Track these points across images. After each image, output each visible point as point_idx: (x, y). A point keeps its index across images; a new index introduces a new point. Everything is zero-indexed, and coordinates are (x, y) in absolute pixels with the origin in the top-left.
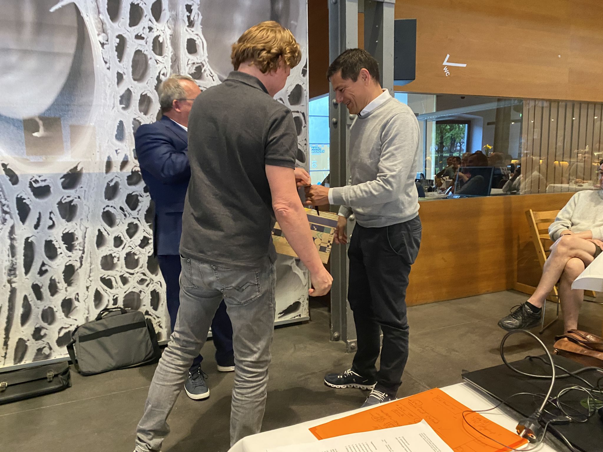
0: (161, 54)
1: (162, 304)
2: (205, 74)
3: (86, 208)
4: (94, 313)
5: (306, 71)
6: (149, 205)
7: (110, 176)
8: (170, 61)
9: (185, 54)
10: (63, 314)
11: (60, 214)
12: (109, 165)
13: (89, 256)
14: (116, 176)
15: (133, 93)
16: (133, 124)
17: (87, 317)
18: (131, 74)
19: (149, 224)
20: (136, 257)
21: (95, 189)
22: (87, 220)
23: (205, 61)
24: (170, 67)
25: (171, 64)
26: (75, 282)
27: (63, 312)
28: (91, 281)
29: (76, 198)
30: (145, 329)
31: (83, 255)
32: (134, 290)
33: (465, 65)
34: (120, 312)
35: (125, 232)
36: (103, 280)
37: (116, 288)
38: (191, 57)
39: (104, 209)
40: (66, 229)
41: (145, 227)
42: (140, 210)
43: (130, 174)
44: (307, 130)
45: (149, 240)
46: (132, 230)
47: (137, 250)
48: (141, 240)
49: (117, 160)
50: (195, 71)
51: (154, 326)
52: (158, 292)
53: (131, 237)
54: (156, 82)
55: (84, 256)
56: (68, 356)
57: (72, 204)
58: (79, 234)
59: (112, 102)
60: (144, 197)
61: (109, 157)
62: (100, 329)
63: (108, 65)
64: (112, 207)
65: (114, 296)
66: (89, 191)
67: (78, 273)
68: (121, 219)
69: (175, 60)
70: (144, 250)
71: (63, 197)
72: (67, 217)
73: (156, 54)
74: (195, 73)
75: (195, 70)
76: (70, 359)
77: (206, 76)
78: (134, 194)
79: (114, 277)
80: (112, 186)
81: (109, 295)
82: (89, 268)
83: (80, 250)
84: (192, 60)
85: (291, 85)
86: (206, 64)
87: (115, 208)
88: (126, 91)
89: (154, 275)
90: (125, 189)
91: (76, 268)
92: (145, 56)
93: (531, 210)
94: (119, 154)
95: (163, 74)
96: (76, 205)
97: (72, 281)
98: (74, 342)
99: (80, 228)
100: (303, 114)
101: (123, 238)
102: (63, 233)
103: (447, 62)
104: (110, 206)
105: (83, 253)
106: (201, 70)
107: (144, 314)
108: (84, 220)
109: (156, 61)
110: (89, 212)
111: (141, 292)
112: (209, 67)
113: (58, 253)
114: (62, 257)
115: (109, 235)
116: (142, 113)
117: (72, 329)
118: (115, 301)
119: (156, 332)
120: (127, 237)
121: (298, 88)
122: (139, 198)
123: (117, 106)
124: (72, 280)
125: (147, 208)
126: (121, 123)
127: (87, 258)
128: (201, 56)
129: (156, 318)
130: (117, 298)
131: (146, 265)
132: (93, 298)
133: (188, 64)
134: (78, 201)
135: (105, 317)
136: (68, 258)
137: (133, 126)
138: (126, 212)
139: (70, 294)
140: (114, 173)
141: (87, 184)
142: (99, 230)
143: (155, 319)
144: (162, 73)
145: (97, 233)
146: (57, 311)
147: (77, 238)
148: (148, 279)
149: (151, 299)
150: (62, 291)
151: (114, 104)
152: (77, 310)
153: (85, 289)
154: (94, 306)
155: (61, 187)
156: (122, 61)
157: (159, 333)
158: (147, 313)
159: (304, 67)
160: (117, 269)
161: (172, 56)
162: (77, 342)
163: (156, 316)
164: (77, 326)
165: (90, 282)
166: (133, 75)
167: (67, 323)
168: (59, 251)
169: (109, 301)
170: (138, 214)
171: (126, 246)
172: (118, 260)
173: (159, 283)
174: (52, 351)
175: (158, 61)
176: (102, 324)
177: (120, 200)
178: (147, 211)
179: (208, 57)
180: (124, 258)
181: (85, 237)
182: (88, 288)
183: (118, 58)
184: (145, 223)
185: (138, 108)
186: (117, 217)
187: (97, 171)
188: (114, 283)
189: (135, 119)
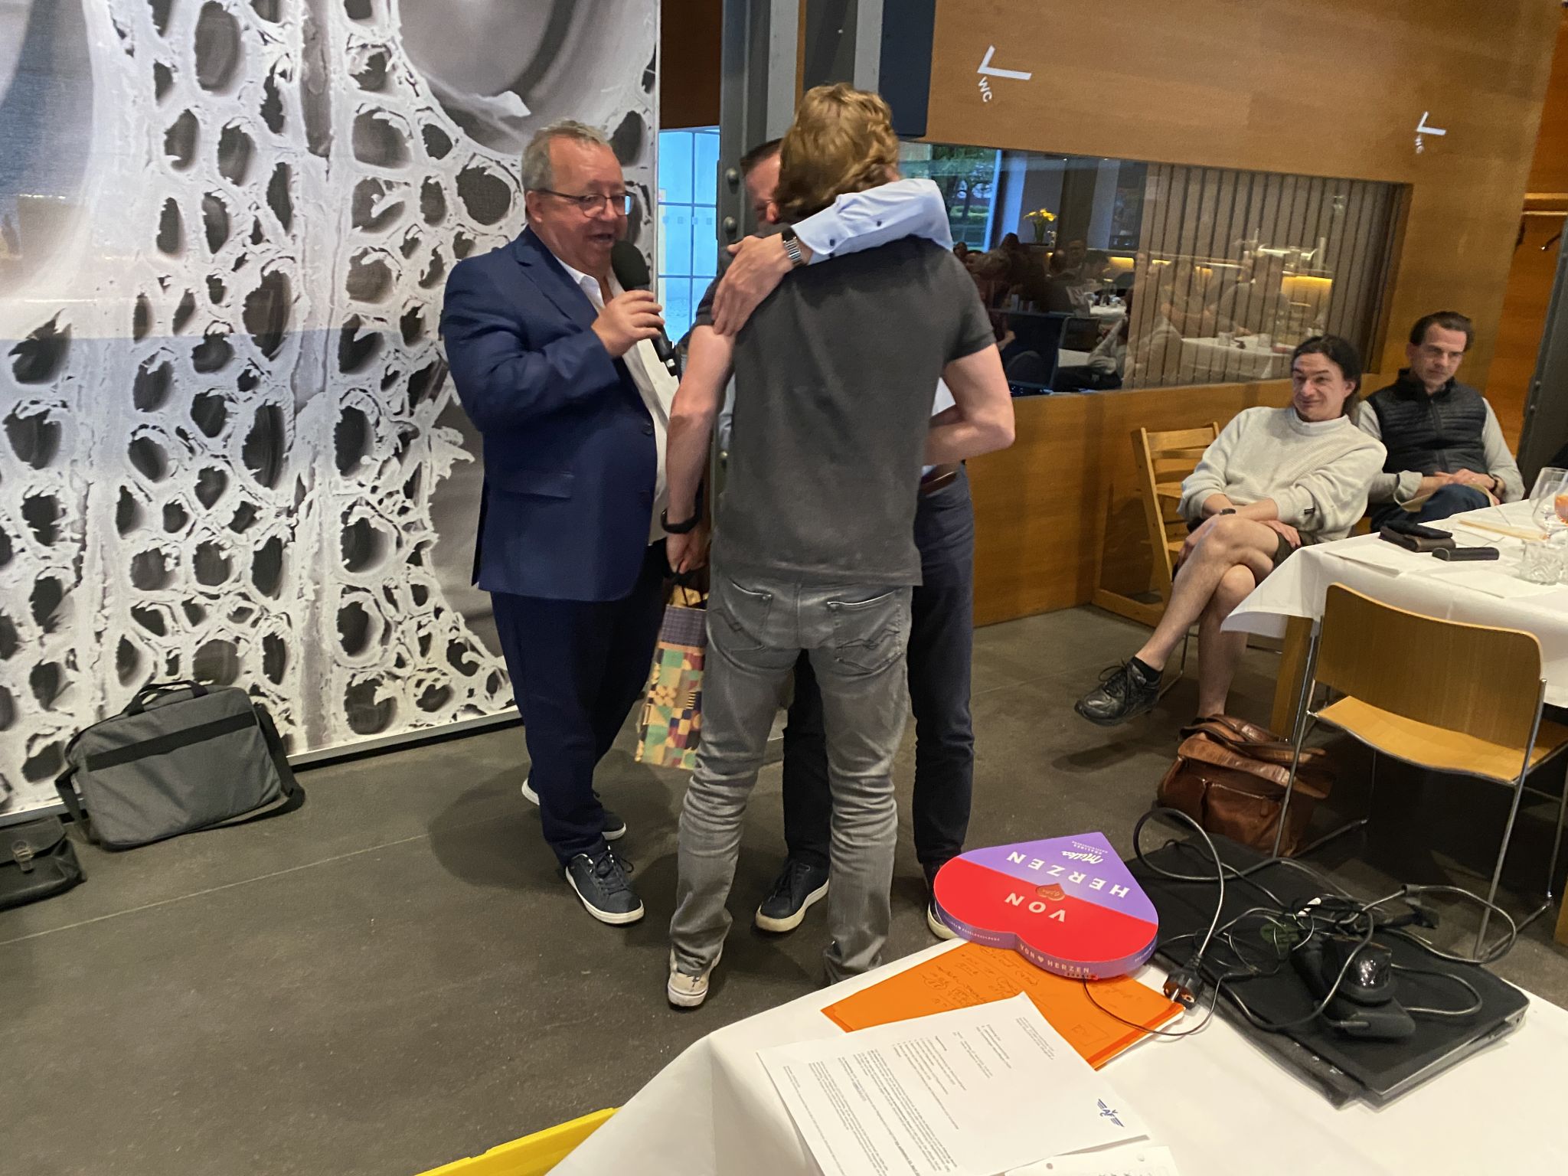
0: (274, 16)
1: (293, 669)
2: (394, 78)
3: (85, 434)
4: (121, 697)
5: (654, 76)
6: (252, 423)
7: (145, 349)
8: (301, 37)
9: (341, 20)
10: (36, 704)
11: (14, 447)
12: (143, 317)
13: (98, 555)
14: (163, 348)
15: (201, 125)
16: (205, 208)
17: (101, 707)
18: (194, 69)
19: (254, 471)
20: (223, 555)
21: (107, 382)
22: (87, 463)
23: (393, 40)
24: (300, 54)
25: (304, 45)
26: (65, 622)
27: (37, 696)
28: (107, 618)
29: (55, 406)
30: (256, 729)
31: (82, 553)
32: (220, 637)
33: (1027, 76)
34: (190, 693)
35: (193, 492)
36: (138, 614)
37: (173, 634)
38: (353, 26)
39: (134, 434)
40: (31, 487)
41: (244, 480)
42: (229, 436)
43: (202, 342)
44: (652, 231)
45: (255, 512)
46: (211, 486)
47: (226, 537)
48: (235, 512)
49: (165, 306)
50: (367, 68)
51: (276, 720)
52: (282, 640)
53: (208, 507)
54: (265, 95)
55: (85, 554)
56: (59, 802)
57: (46, 422)
58: (68, 500)
59: (145, 148)
60: (241, 402)
61: (141, 297)
62: (143, 736)
63: (127, 43)
64: (154, 428)
65: (169, 653)
66: (90, 387)
67: (72, 599)
68: (180, 461)
69: (314, 37)
70: (243, 536)
71: (19, 405)
72: (34, 456)
73: (262, 17)
74: (367, 71)
75: (368, 65)
76: (65, 811)
77: (397, 81)
78: (212, 394)
79: (169, 607)
80: (154, 373)
81: (154, 650)
82: (101, 586)
83: (73, 540)
84: (360, 37)
85: (615, 114)
86: (397, 48)
87: (162, 431)
88: (182, 117)
89: (271, 598)
90: (187, 383)
91: (65, 587)
92: (232, 20)
93: (1143, 430)
94: (169, 290)
95: (283, 74)
96: (58, 424)
97: (57, 620)
98: (74, 770)
99: (71, 486)
100: (644, 189)
101: (187, 509)
102: (24, 499)
103: (990, 65)
104: (151, 425)
105: (83, 548)
106: (384, 65)
107: (248, 692)
108: (79, 464)
109: (262, 36)
110: (94, 443)
111: (238, 639)
112: (405, 58)
113: (15, 550)
114: (26, 559)
115: (150, 500)
116: (229, 180)
117: (65, 737)
118: (173, 665)
119: (281, 735)
120: (199, 505)
121: (633, 121)
122: (227, 404)
123: (159, 158)
124: (57, 616)
125: (248, 432)
126: (171, 204)
127: (93, 560)
128: (382, 30)
129: (277, 701)
130: (177, 657)
131: (250, 573)
132: (115, 661)
133: (349, 49)
134: (61, 415)
135: (151, 706)
136: (43, 562)
137: (205, 214)
138: (192, 442)
139: (54, 651)
140: (157, 339)
141: (85, 367)
142: (123, 489)
143: (274, 703)
144: (278, 70)
145: (118, 497)
146: (19, 696)
147: (64, 511)
148: (256, 608)
149: (265, 657)
150: (29, 646)
151: (149, 152)
152: (73, 689)
153: (93, 638)
154: (116, 680)
155: (12, 377)
156: (167, 34)
157: (288, 739)
158: (255, 690)
159: (648, 67)
160: (174, 586)
161: (306, 22)
162: (84, 770)
163: (279, 697)
164: (76, 729)
165: (104, 620)
166: (199, 73)
167: (50, 723)
168: (17, 544)
169: (156, 665)
170: (225, 446)
171: (197, 528)
172: (177, 564)
173: (284, 617)
174: (13, 793)
175: (266, 37)
176: (148, 725)
177: (177, 411)
178: (248, 439)
179: (402, 30)
180: (191, 559)
181: (86, 508)
182: (99, 635)
183: (156, 23)
184: (245, 468)
185: (215, 164)
186: (170, 456)
187: (110, 334)
188: (168, 622)
189: (208, 195)
